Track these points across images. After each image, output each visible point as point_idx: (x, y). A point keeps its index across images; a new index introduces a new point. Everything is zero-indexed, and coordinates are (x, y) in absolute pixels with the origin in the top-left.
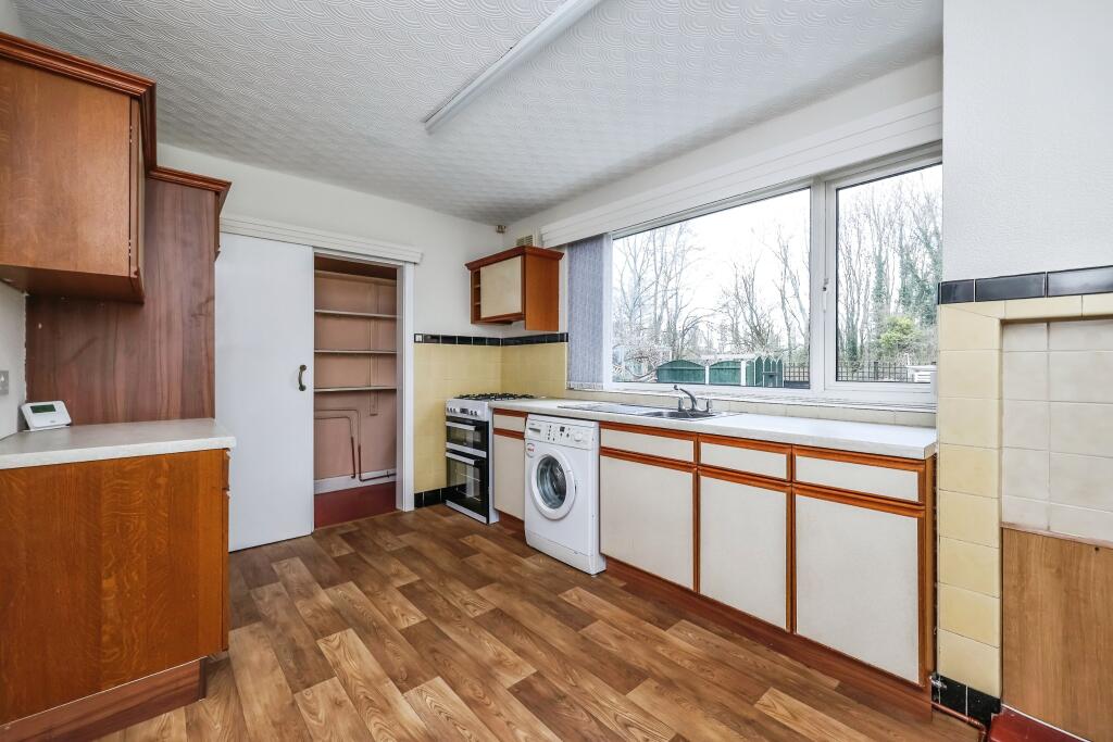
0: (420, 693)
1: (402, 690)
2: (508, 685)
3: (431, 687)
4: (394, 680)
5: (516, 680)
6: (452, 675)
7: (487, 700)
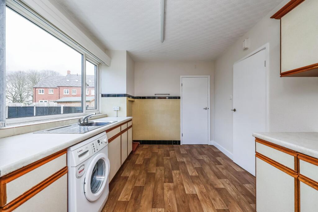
0: (192, 192)
1: (196, 194)
2: (172, 184)
3: (189, 192)
4: (198, 198)
5: (171, 184)
6: (183, 192)
7: (179, 183)
